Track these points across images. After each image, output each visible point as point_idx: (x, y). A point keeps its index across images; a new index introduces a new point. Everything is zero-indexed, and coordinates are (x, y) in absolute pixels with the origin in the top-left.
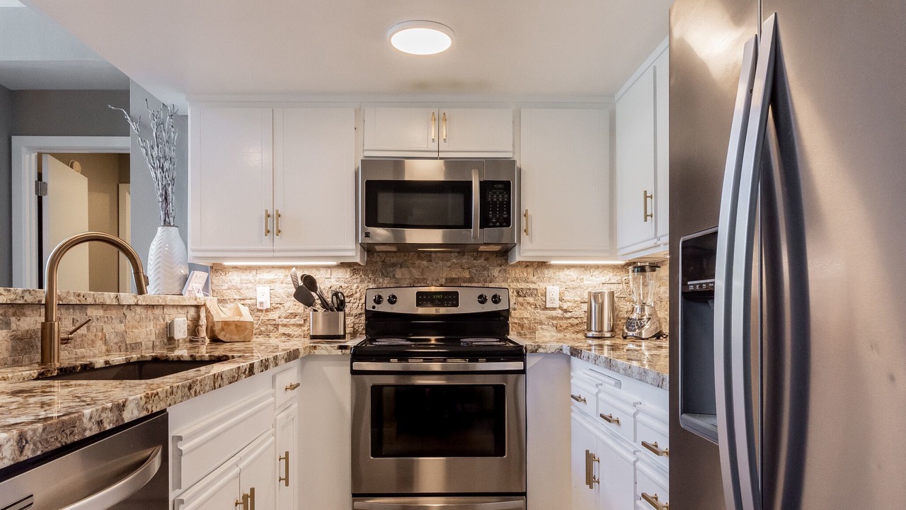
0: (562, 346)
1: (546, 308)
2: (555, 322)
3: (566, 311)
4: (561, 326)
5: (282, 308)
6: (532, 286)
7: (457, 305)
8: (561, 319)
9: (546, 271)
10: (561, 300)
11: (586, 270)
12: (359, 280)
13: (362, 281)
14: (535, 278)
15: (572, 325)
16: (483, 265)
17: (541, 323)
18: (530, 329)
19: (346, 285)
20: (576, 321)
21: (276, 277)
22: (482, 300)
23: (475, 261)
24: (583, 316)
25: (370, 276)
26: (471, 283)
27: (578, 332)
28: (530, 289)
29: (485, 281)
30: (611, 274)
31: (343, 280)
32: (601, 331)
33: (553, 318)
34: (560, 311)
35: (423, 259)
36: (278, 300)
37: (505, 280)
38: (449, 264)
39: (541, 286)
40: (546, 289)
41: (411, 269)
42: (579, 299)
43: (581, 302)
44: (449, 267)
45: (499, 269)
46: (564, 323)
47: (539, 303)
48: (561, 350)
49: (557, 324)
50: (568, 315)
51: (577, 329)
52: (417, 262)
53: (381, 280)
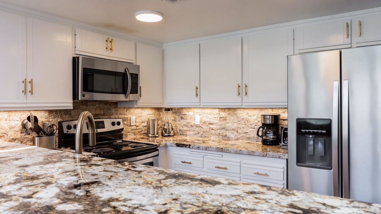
1: (131, 126)
2: (133, 131)
3: (137, 126)
4: (136, 133)
5: (6, 136)
6: (126, 116)
7: (104, 127)
8: (136, 130)
9: (131, 110)
10: (136, 122)
11: (143, 109)
12: (53, 117)
13: (54, 118)
14: (127, 113)
15: (139, 132)
16: (109, 107)
17: (129, 132)
18: (125, 135)
19: (46, 120)
20: (140, 130)
22: (113, 124)
23: (105, 106)
24: (142, 128)
25: (58, 114)
26: (104, 116)
27: (140, 135)
28: (125, 118)
29: (109, 115)
30: (150, 111)
31: (44, 117)
32: (154, 134)
33: (133, 130)
34: (135, 127)
35: (84, 105)
36: (4, 131)
37: (117, 114)
38: (95, 107)
39: (129, 116)
40: (131, 117)
41: (79, 110)
42: (141, 121)
43: (142, 122)
44: (95, 109)
45: (114, 109)
46: (136, 131)
47: (129, 124)
49: (134, 132)
50: (138, 128)
51: (140, 133)
52: (81, 107)
53: (64, 116)
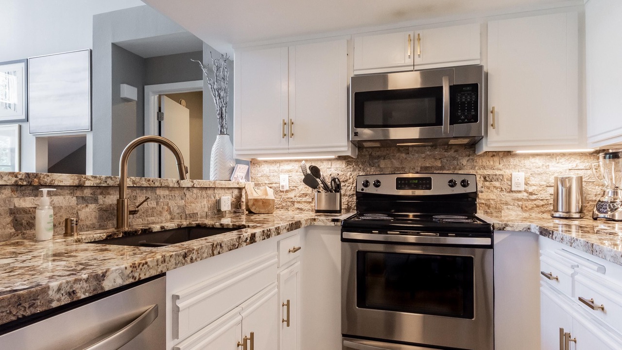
0: (530, 225)
1: (511, 191)
2: (520, 203)
3: (531, 194)
4: (526, 207)
5: (297, 190)
6: (498, 172)
7: (430, 188)
8: (527, 200)
9: (512, 160)
10: (526, 184)
11: (552, 158)
12: (352, 169)
13: (354, 170)
14: (501, 165)
15: (538, 206)
16: (453, 155)
17: (507, 204)
18: (496, 208)
19: (342, 173)
20: (542, 203)
21: (293, 168)
22: (452, 184)
23: (446, 153)
24: (549, 198)
25: (360, 166)
26: (443, 170)
27: (543, 213)
28: (496, 175)
29: (455, 169)
30: (578, 161)
31: (340, 169)
32: (569, 212)
33: (518, 200)
34: (525, 194)
35: (402, 152)
36: (294, 184)
37: (473, 168)
38: (423, 155)
39: (506, 172)
40: (511, 175)
41: (393, 160)
42: (545, 183)
43: (547, 186)
44: (424, 158)
45: (467, 158)
46: (530, 204)
47: (505, 187)
48: (529, 229)
49: (522, 205)
50: (534, 197)
51: (543, 209)
52: (397, 155)
53: (369, 169)
